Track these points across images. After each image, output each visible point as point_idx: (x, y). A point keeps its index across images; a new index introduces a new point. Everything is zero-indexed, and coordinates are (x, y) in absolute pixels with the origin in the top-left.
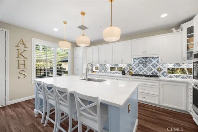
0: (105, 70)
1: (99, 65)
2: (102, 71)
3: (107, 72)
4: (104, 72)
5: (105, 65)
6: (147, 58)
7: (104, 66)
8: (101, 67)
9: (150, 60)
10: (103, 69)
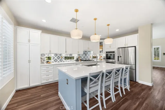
0: (61, 59)
1: (54, 54)
2: (57, 60)
3: (63, 61)
4: (59, 61)
5: (61, 55)
6: (87, 51)
7: (59, 56)
8: (56, 56)
9: (87, 52)
10: (58, 59)
